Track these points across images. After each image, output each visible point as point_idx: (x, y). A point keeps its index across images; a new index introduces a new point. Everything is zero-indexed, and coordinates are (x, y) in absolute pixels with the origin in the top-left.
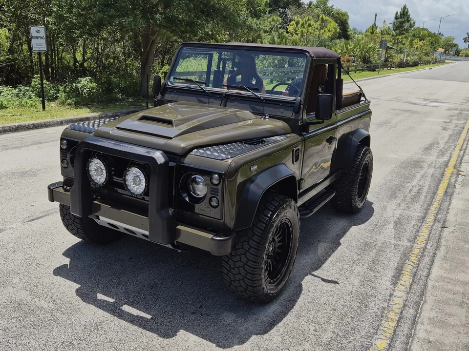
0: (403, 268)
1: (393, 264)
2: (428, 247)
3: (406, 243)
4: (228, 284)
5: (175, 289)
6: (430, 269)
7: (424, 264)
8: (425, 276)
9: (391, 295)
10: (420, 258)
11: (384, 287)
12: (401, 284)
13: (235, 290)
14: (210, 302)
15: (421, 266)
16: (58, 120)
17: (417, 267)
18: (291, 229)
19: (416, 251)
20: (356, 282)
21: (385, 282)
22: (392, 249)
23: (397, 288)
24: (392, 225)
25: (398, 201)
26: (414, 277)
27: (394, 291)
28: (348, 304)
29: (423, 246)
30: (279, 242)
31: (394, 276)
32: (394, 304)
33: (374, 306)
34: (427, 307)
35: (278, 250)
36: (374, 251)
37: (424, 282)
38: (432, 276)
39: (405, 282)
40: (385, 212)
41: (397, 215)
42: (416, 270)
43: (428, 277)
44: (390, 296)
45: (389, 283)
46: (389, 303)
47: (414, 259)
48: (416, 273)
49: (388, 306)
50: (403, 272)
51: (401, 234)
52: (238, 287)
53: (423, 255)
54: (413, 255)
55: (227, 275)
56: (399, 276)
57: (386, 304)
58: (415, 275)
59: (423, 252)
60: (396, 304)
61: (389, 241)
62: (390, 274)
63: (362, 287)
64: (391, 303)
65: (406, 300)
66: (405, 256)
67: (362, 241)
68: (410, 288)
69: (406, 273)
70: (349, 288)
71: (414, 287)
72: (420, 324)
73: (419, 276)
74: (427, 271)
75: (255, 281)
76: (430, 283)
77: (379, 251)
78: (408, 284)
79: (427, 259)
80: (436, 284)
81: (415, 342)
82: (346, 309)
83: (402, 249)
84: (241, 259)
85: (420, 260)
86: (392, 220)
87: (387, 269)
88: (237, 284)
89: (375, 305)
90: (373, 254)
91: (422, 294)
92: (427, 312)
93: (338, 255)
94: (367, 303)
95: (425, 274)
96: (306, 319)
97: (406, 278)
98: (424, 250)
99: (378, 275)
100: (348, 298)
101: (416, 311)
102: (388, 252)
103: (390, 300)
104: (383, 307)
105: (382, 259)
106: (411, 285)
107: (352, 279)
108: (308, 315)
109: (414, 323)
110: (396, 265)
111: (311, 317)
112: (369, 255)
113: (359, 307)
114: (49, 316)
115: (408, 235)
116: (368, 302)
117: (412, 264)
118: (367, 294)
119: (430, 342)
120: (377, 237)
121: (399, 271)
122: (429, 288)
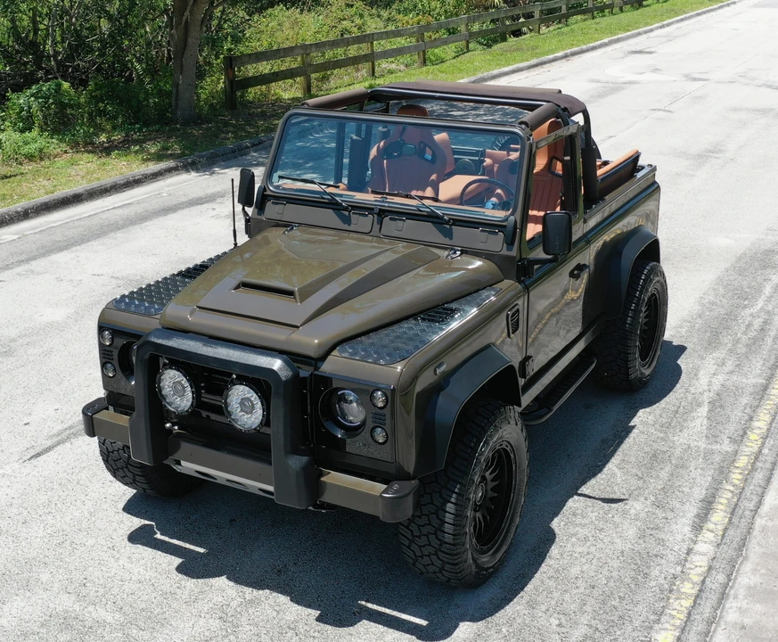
0: (714, 497)
1: (699, 493)
2: (765, 451)
3: (727, 447)
4: (411, 561)
5: (319, 572)
6: (762, 496)
7: (752, 487)
8: (752, 511)
9: (689, 551)
10: (748, 474)
11: (679, 537)
12: (708, 530)
13: (424, 570)
14: (382, 592)
15: (748, 492)
17: (741, 493)
18: (512, 456)
19: (743, 461)
20: (632, 532)
21: (681, 528)
22: (701, 460)
23: (700, 537)
24: (704, 410)
25: (720, 354)
26: (732, 514)
27: (695, 543)
28: (615, 574)
29: (756, 449)
30: (492, 481)
31: (698, 516)
32: (693, 566)
33: (659, 574)
34: (747, 567)
35: (491, 494)
36: (668, 468)
37: (749, 521)
38: (765, 509)
39: (716, 524)
40: (694, 381)
41: (716, 387)
42: (738, 500)
43: (756, 511)
44: (688, 554)
45: (687, 529)
46: (684, 566)
47: (736, 477)
48: (736, 505)
49: (683, 572)
50: (715, 505)
51: (720, 427)
52: (428, 565)
53: (753, 469)
54: (737, 471)
55: (409, 547)
56: (706, 515)
57: (679, 568)
58: (734, 509)
59: (754, 463)
60: (696, 566)
61: (696, 443)
62: (692, 510)
63: (641, 541)
64: (688, 565)
65: (714, 558)
66: (722, 472)
67: (647, 449)
68: (723, 536)
69: (720, 507)
70: (619, 545)
71: (731, 532)
72: (731, 599)
73: (741, 512)
74: (755, 499)
75: (456, 555)
76: (759, 522)
77: (677, 466)
78: (720, 527)
79: (759, 477)
80: (770, 524)
81: (719, 629)
82: (611, 584)
83: (717, 458)
84: (429, 520)
85: (747, 479)
86: (706, 398)
87: (688, 503)
88: (426, 560)
89: (661, 572)
90: (664, 474)
91: (743, 543)
92: (747, 577)
93: (602, 482)
94: (646, 571)
95: (751, 506)
96: (544, 608)
97: (718, 517)
98: (756, 459)
99: (670, 515)
100: (616, 564)
101: (729, 577)
102: (692, 469)
103: (686, 560)
104: (673, 575)
105: (680, 483)
106: (726, 529)
107: (625, 527)
108: (548, 600)
109: (723, 597)
110: (704, 492)
111: (553, 602)
112: (658, 477)
113: (633, 579)
115: (731, 429)
116: (649, 567)
117: (732, 488)
118: (648, 553)
119: (743, 627)
120: (676, 438)
121: (708, 505)
122: (756, 532)
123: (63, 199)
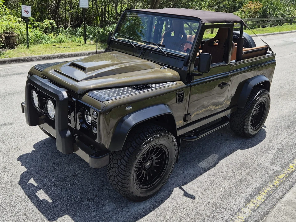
0: (262, 188)
1: (256, 185)
3: (278, 168)
6: (285, 193)
7: (281, 188)
8: (277, 199)
9: (240, 210)
10: (282, 182)
11: (238, 202)
12: (253, 202)
15: (279, 190)
16: (87, 52)
17: (275, 190)
19: (282, 176)
20: (218, 194)
22: (263, 171)
23: (247, 205)
24: (274, 151)
25: (290, 131)
26: (267, 198)
27: (244, 207)
28: (201, 212)
29: (291, 172)
31: (251, 195)
32: (238, 218)
33: (220, 217)
36: (248, 171)
37: (274, 203)
38: (284, 200)
39: (257, 201)
40: (275, 139)
41: (283, 143)
42: (272, 193)
43: (279, 200)
44: (238, 211)
45: (243, 200)
46: (234, 216)
47: (276, 182)
48: (271, 194)
49: (232, 219)
50: (261, 192)
51: (278, 160)
53: (286, 180)
54: (278, 179)
56: (255, 195)
57: (231, 217)
58: (269, 196)
59: (287, 178)
60: (239, 218)
61: (264, 164)
62: (249, 191)
63: (220, 200)
64: (235, 217)
65: (250, 217)
66: (270, 178)
67: (242, 161)
68: (258, 207)
69: (263, 193)
70: (210, 199)
71: (263, 207)
73: (272, 198)
74: (281, 194)
76: (279, 205)
77: (251, 171)
78: (259, 203)
79: (287, 184)
80: (283, 207)
82: (197, 216)
83: (271, 172)
85: (281, 184)
86: (277, 147)
87: (249, 188)
89: (222, 217)
90: (244, 173)
91: (267, 213)
93: (217, 170)
94: (216, 214)
95: (278, 197)
96: (162, 219)
97: (260, 198)
98: (289, 176)
99: (239, 191)
100: (203, 207)
102: (258, 174)
103: (236, 214)
104: (227, 219)
105: (250, 179)
106: (261, 205)
107: (216, 192)
108: (166, 215)
110: (259, 185)
111: (167, 217)
112: (241, 174)
113: (208, 216)
114: (3, 186)
115: (283, 161)
116: (217, 213)
117: (272, 186)
118: (220, 206)
120: (256, 160)
121: (258, 191)
122: (275, 210)
123: (101, 52)
